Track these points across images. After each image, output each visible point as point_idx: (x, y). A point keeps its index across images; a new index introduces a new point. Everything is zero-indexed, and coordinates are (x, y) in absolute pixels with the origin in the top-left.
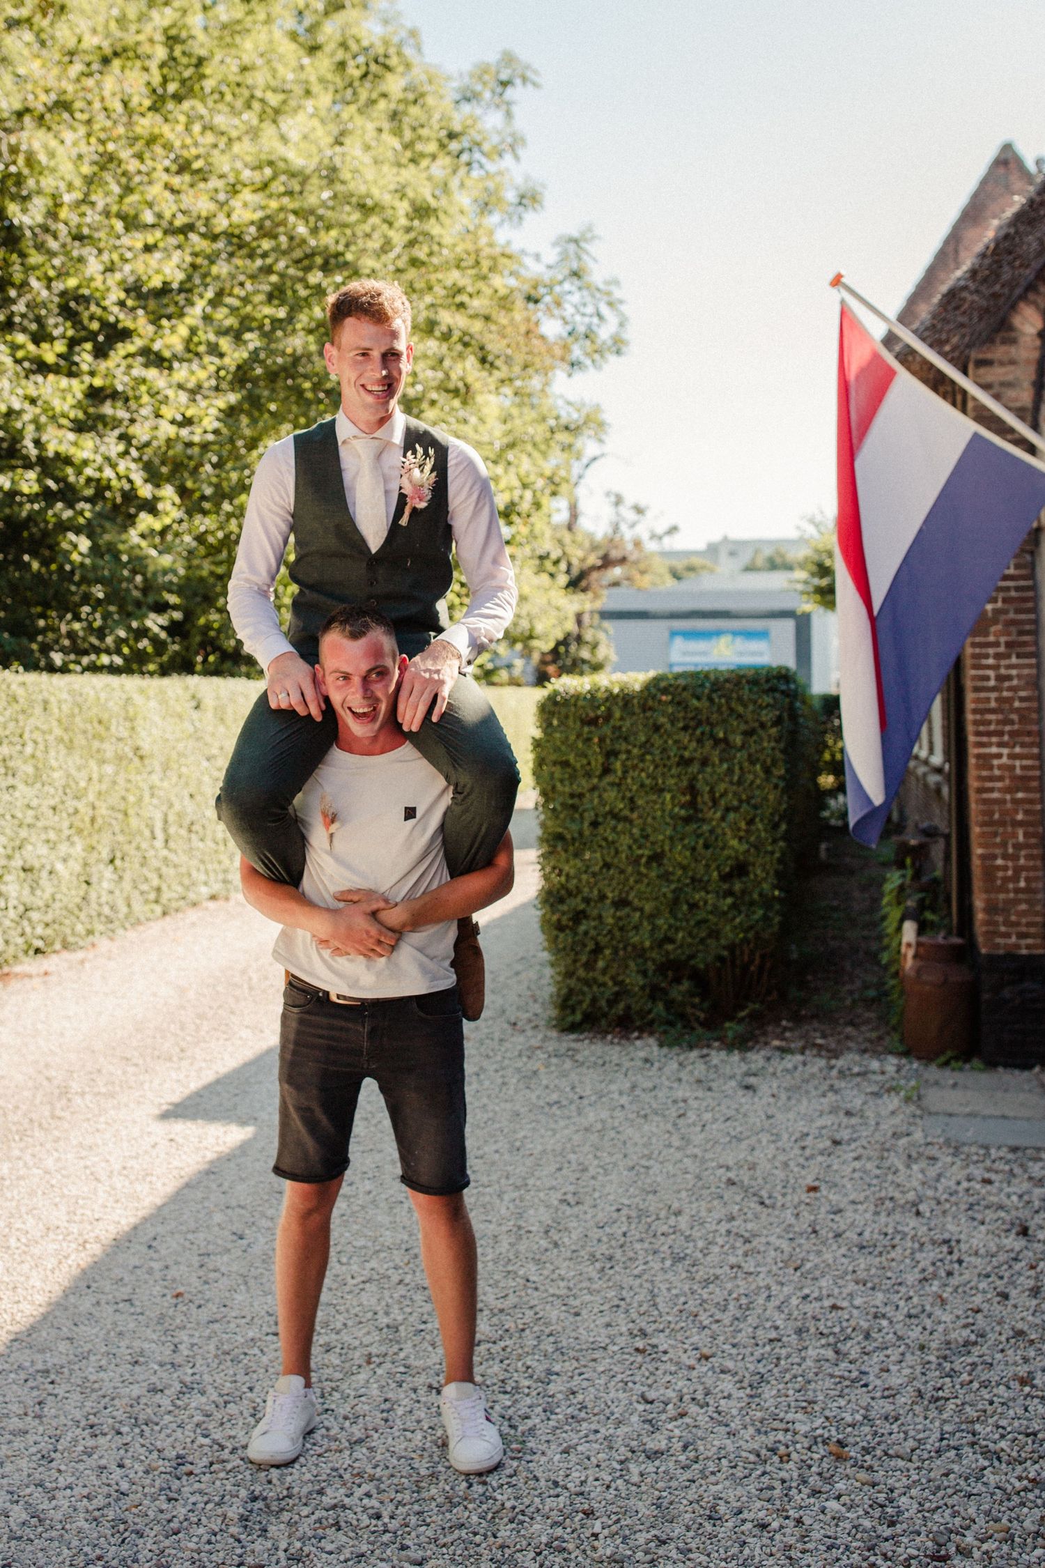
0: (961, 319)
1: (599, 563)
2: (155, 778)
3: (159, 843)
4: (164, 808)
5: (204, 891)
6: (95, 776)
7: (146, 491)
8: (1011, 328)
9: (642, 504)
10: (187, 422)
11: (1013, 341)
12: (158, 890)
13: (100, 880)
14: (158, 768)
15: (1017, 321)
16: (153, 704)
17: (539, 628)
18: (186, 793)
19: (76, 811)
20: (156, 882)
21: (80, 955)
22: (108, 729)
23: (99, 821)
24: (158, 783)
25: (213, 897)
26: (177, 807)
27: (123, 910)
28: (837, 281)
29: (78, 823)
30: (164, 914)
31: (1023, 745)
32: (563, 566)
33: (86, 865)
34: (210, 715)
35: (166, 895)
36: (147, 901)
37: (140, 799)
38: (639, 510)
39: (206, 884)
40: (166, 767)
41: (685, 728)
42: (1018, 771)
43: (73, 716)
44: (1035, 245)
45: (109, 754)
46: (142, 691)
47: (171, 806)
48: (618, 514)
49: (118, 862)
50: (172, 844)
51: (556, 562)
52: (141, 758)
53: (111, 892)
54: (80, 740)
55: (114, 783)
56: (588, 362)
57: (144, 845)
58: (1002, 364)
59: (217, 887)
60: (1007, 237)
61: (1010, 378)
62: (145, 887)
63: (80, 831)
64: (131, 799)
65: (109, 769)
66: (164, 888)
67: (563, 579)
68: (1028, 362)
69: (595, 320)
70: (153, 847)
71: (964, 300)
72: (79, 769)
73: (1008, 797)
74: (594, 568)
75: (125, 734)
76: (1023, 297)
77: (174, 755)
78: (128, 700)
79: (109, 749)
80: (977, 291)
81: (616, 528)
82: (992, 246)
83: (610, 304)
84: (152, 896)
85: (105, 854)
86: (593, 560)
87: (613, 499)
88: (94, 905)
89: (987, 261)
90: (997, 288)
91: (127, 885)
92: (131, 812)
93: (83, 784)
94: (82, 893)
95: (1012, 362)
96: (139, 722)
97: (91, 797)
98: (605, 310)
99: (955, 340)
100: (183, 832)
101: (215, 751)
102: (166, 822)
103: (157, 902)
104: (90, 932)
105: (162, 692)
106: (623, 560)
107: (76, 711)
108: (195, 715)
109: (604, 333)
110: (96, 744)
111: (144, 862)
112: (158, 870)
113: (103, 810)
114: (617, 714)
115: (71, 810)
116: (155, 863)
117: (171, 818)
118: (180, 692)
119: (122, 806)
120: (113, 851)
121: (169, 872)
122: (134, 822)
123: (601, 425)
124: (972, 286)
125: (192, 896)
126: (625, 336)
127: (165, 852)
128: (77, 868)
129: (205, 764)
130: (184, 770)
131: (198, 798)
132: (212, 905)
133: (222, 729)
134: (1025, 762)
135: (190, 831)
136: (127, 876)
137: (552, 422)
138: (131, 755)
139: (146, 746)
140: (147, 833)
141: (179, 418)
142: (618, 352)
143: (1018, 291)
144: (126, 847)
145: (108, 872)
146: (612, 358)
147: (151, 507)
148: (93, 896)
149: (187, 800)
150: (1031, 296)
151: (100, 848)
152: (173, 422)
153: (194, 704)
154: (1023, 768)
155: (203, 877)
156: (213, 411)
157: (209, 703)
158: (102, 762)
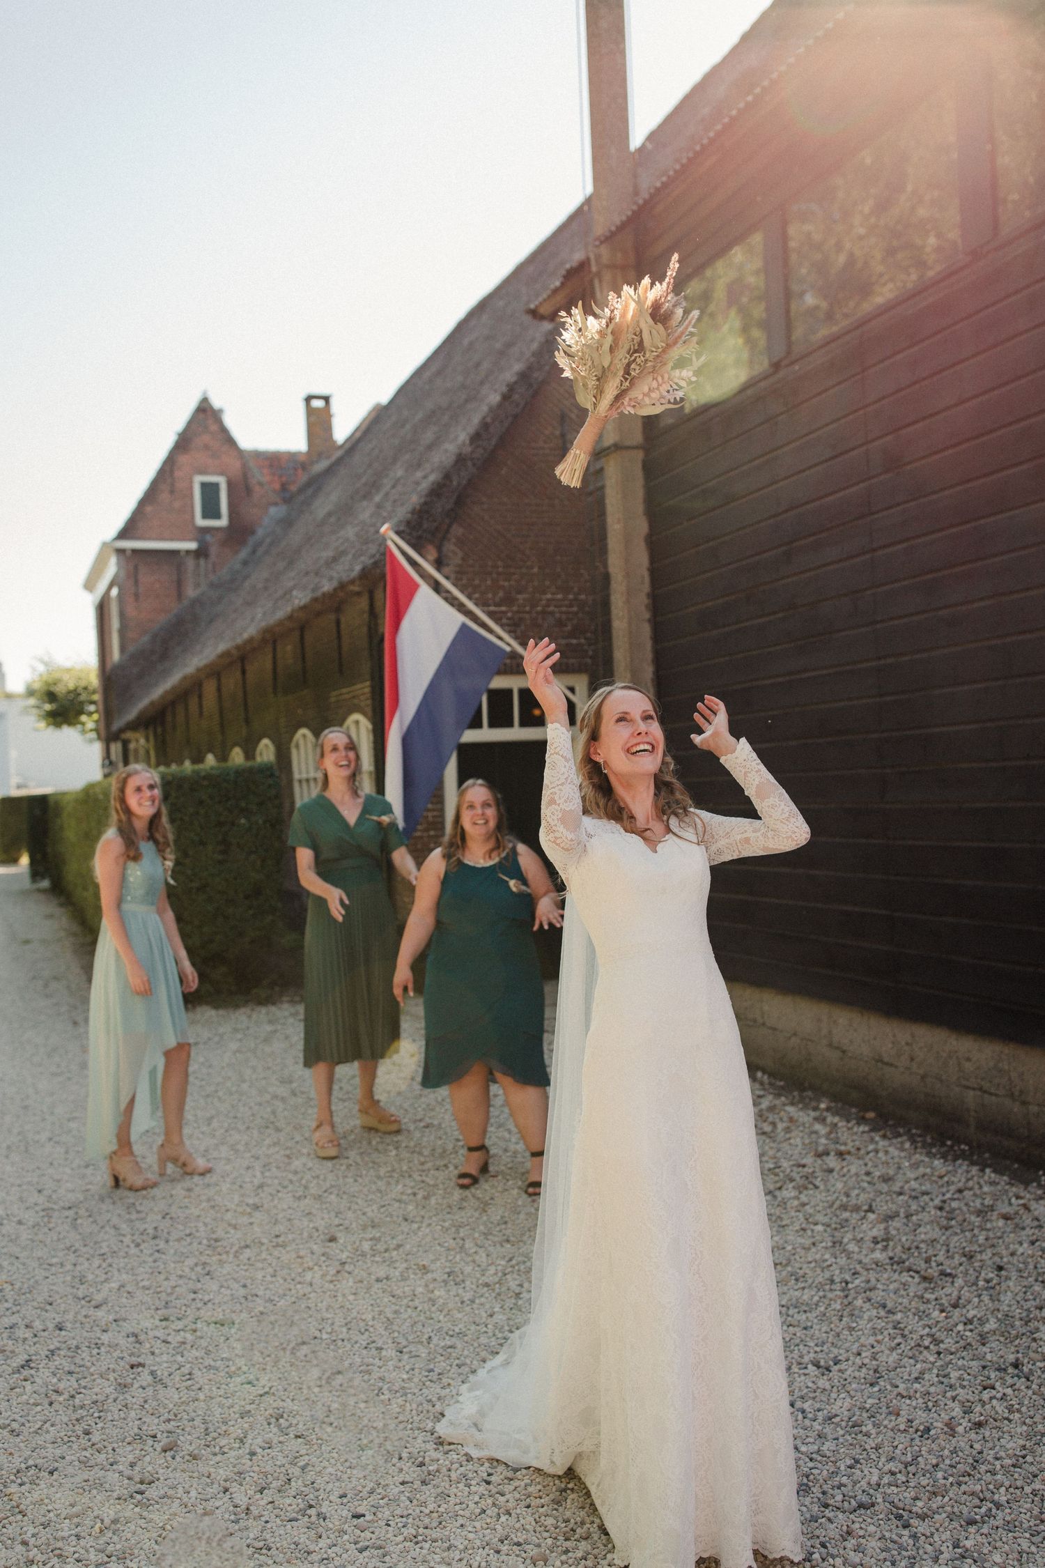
31: (432, 803)
41: (220, 802)
42: (431, 819)
44: (440, 510)
60: (426, 503)
73: (425, 834)
82: (418, 507)
89: (416, 516)
90: (420, 533)
114: (173, 794)
124: (408, 531)
134: (435, 813)
154: (433, 817)
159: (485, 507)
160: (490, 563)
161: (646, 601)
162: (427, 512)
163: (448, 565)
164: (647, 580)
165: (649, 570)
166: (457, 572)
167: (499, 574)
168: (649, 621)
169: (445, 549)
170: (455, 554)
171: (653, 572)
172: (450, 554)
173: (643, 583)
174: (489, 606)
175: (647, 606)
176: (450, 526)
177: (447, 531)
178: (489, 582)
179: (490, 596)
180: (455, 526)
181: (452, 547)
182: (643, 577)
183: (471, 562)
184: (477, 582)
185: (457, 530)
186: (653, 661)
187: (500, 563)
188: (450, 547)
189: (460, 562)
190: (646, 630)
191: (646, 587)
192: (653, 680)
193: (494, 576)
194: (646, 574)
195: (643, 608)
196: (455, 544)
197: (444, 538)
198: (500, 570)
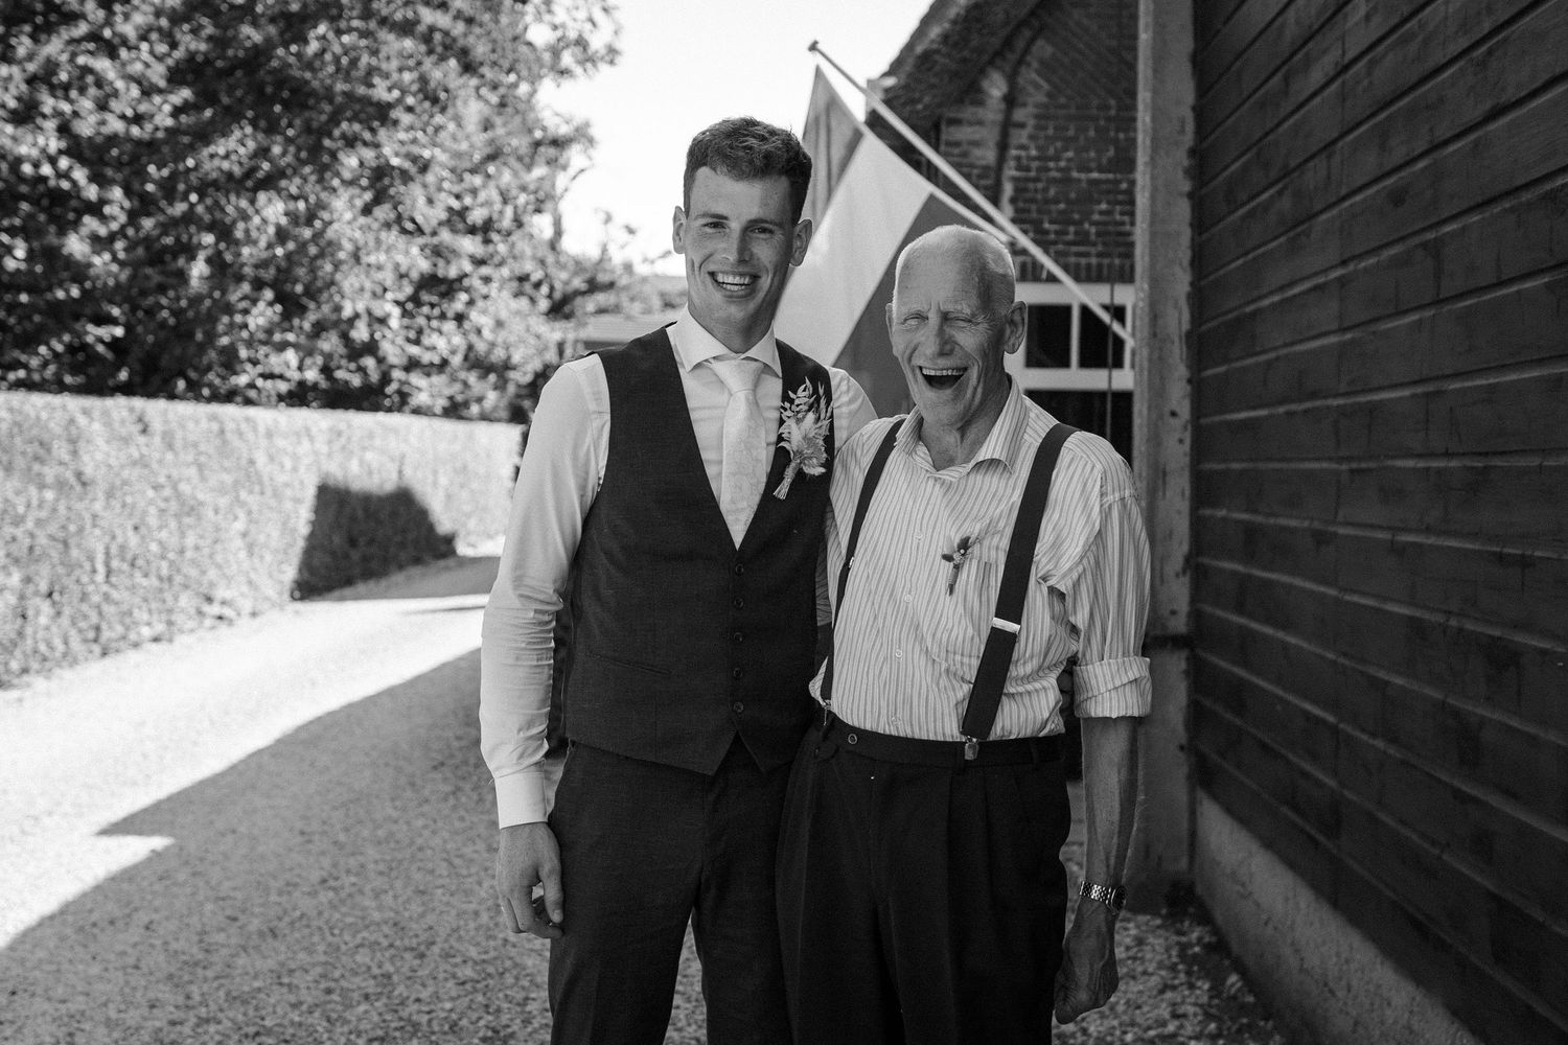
0: (933, 80)
1: (583, 287)
2: (98, 506)
3: (100, 577)
4: (107, 539)
5: (146, 632)
6: (35, 502)
7: (92, 192)
8: (980, 90)
9: (633, 226)
10: (138, 119)
11: (980, 103)
12: (98, 629)
13: (38, 613)
14: (101, 495)
15: (985, 84)
16: (96, 426)
17: (516, 358)
18: (129, 525)
19: (14, 539)
20: (94, 619)
21: (13, 694)
22: (49, 451)
23: (38, 550)
24: (101, 513)
25: (156, 640)
26: (120, 540)
27: (60, 647)
28: (813, 47)
29: (16, 553)
30: (104, 654)
32: (545, 289)
33: (22, 597)
34: (157, 440)
35: (106, 634)
36: (85, 641)
37: (81, 530)
38: (631, 231)
39: (149, 624)
40: (110, 495)
43: (12, 436)
44: (1001, 16)
45: (49, 479)
46: (86, 412)
47: (114, 537)
48: (607, 232)
49: (56, 596)
50: (113, 579)
51: (537, 285)
52: (84, 484)
53: (47, 628)
54: (20, 462)
55: (54, 510)
56: (578, 70)
57: (85, 579)
58: (971, 124)
59: (160, 628)
60: (976, 5)
61: (977, 137)
62: (83, 625)
63: (17, 561)
64: (72, 528)
65: (49, 495)
66: (104, 626)
67: (544, 304)
68: (993, 122)
69: (588, 26)
70: (93, 582)
71: (936, 62)
72: (18, 493)
74: (578, 293)
75: (66, 458)
76: (991, 62)
77: (118, 483)
78: (72, 421)
79: (50, 473)
80: (949, 55)
81: (604, 250)
83: (605, 10)
84: (91, 635)
85: (44, 587)
86: (578, 283)
87: (603, 216)
88: (29, 642)
89: (958, 28)
90: (966, 53)
91: (65, 621)
92: (72, 542)
93: (21, 510)
94: (17, 627)
95: (980, 123)
96: (82, 445)
97: (30, 525)
98: (599, 16)
99: (927, 99)
100: (125, 567)
101: (162, 480)
102: (107, 554)
103: (96, 640)
104: (25, 671)
105: (106, 413)
106: (611, 285)
107: (16, 430)
108: (142, 440)
109: (597, 42)
110: (36, 467)
111: (84, 597)
112: (98, 607)
113: (42, 540)
115: (8, 538)
116: (96, 599)
117: (114, 550)
118: (125, 413)
119: (61, 535)
120: (52, 584)
121: (108, 609)
122: (75, 553)
123: (591, 141)
124: (944, 50)
125: (133, 636)
126: (618, 45)
127: (105, 588)
128: (12, 600)
129: (151, 493)
130: (129, 500)
131: (143, 530)
132: (154, 647)
133: (169, 456)
135: (133, 565)
136: (67, 611)
137: (538, 134)
138: (72, 480)
139: (89, 471)
140: (87, 566)
141: (129, 113)
142: (612, 62)
143: (986, 57)
144: (66, 581)
145: (46, 608)
146: (604, 67)
147: (96, 209)
148: (29, 631)
149: (130, 533)
150: (998, 62)
151: (37, 579)
152: (123, 117)
153: (140, 427)
155: (145, 617)
156: (167, 108)
157: (157, 425)
158: (42, 486)
159: (1092, 10)
160: (1095, 102)
161: (1186, 163)
162: (978, 20)
163: (1024, 105)
164: (1190, 127)
165: (1194, 109)
166: (1037, 117)
167: (1109, 119)
168: (1190, 195)
169: (1021, 80)
170: (1037, 87)
171: (1199, 112)
172: (1031, 89)
173: (1182, 131)
174: (1091, 171)
175: (1187, 172)
176: (1032, 41)
177: (1027, 50)
178: (1092, 133)
179: (1092, 154)
180: (1040, 43)
181: (1034, 76)
182: (1183, 122)
183: (1062, 100)
184: (1071, 133)
185: (1043, 49)
186: (1192, 263)
187: (1113, 102)
188: (1029, 75)
189: (1045, 100)
190: (1183, 209)
191: (1188, 138)
192: (1189, 296)
193: (1102, 123)
194: (1189, 116)
195: (1180, 174)
196: (1036, 71)
197: (1021, 62)
198: (1113, 112)
